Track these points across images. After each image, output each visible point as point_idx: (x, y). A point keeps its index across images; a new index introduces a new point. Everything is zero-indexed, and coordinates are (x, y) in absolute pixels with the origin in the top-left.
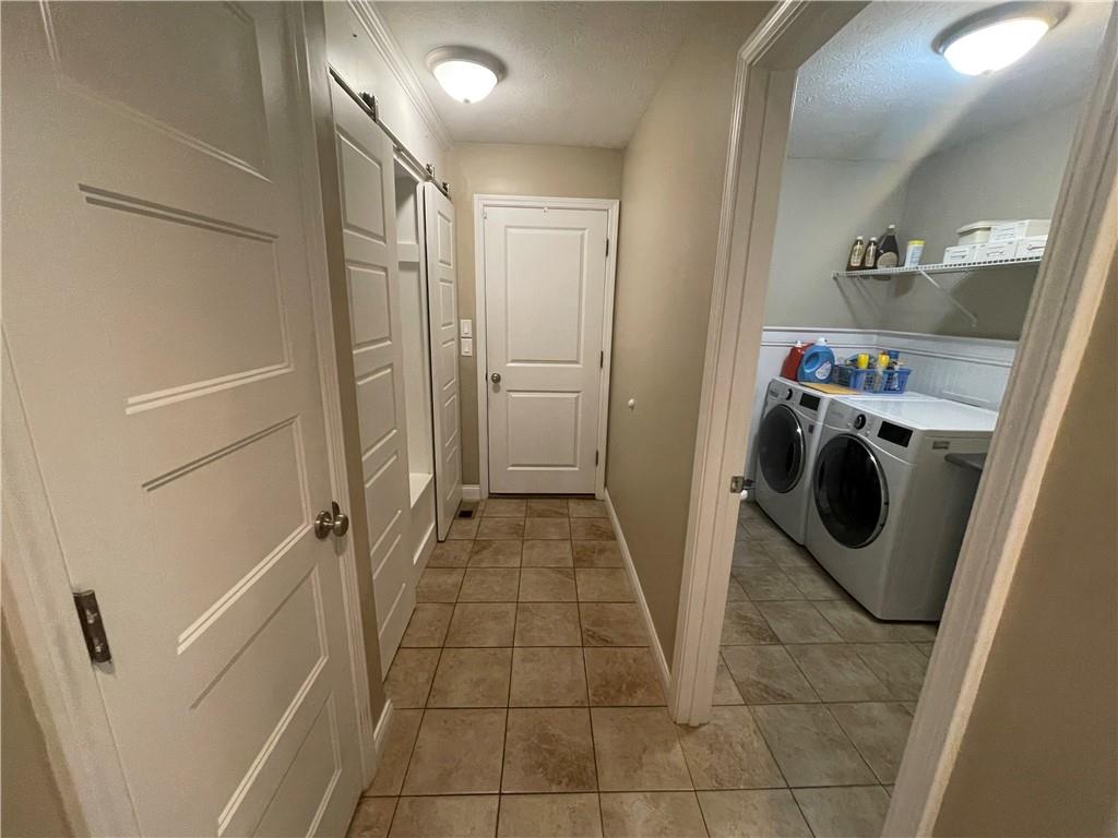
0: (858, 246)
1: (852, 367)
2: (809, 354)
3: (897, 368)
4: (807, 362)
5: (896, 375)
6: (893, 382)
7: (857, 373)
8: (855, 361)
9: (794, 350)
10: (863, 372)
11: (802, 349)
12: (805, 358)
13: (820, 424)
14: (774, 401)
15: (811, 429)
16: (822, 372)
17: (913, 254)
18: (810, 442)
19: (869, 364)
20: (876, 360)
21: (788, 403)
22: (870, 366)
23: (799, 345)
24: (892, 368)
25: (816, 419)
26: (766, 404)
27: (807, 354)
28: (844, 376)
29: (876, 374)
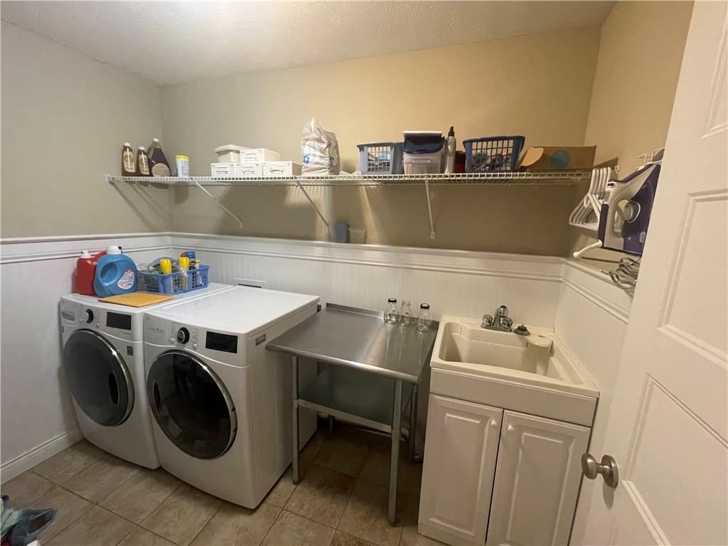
0: (128, 153)
1: (157, 273)
2: (104, 264)
3: (197, 266)
4: (103, 273)
5: (198, 273)
6: (197, 279)
7: (164, 278)
8: (158, 266)
9: (82, 262)
10: (169, 276)
11: (92, 260)
12: (99, 271)
13: (139, 345)
14: (72, 327)
15: (130, 351)
16: (125, 281)
17: (182, 167)
18: (134, 365)
19: (173, 267)
20: (178, 262)
21: (91, 326)
22: (174, 269)
23: (87, 255)
24: (194, 268)
25: (133, 339)
26: (61, 329)
27: (100, 265)
28: (151, 283)
29: (181, 276)
